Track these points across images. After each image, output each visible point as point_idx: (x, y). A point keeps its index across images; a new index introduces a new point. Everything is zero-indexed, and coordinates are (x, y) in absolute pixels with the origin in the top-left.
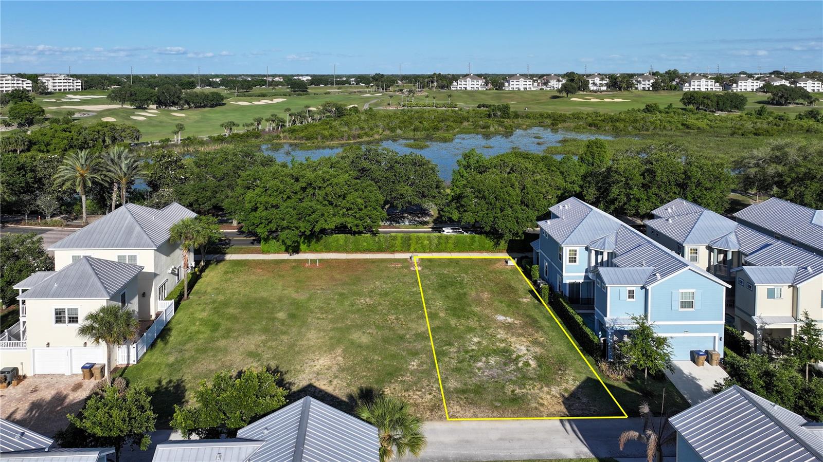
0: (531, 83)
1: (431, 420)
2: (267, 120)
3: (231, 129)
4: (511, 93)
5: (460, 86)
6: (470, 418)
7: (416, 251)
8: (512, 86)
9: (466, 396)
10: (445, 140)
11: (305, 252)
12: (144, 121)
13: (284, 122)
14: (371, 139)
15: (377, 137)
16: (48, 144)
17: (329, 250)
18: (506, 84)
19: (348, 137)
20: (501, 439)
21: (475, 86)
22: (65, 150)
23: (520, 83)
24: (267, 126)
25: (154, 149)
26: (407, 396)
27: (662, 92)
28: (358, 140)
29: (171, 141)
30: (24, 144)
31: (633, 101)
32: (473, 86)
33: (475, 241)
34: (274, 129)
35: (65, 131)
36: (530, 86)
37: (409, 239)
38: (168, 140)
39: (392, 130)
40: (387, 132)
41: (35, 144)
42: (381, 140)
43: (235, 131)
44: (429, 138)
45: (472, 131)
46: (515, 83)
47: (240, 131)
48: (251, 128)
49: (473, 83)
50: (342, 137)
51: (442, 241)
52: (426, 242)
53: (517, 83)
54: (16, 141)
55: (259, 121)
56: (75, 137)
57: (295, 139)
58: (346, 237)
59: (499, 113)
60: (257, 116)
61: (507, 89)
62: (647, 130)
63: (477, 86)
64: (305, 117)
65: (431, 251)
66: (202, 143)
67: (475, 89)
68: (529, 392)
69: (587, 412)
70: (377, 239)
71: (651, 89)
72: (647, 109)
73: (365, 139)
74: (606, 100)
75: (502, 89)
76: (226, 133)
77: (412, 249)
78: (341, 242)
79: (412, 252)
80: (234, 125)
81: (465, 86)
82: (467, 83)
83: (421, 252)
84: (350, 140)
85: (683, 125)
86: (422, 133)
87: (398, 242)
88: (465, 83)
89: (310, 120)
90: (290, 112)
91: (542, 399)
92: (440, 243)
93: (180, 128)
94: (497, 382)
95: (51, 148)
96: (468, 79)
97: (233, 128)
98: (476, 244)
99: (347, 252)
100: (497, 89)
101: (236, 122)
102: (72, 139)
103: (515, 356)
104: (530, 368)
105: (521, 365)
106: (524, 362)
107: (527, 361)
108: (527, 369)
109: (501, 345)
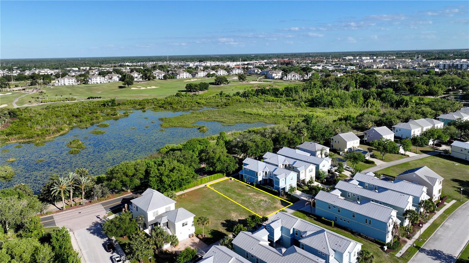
0: (104, 79)
4: (95, 86)
5: (61, 83)
8: (93, 82)
15: (67, 130)
18: (90, 81)
19: (53, 133)
21: (71, 83)
23: (98, 79)
27: (168, 80)
31: (161, 87)
32: (69, 83)
36: (103, 81)
40: (67, 126)
46: (95, 79)
49: (69, 81)
53: (96, 79)
59: (110, 104)
61: (90, 83)
62: (186, 107)
63: (72, 83)
67: (71, 84)
71: (163, 78)
72: (177, 94)
73: (62, 132)
74: (149, 88)
75: (87, 84)
81: (64, 83)
82: (65, 81)
85: (197, 102)
88: (64, 81)
96: (66, 79)
100: (84, 83)
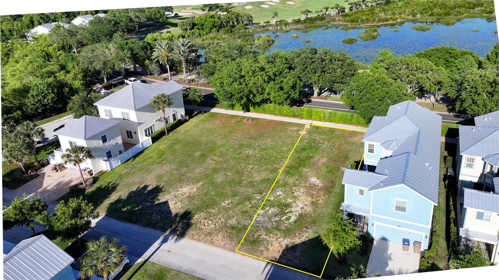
2: (332, 8)
3: (307, 15)
7: (315, 119)
9: (231, 231)
10: (448, 24)
11: (253, 112)
12: (267, 8)
13: (344, 8)
14: (395, 22)
15: (399, 20)
16: (202, 25)
17: (265, 112)
19: (378, 21)
20: (221, 266)
22: (212, 28)
24: (333, 12)
25: (259, 28)
28: (385, 23)
29: (270, 22)
30: (190, 25)
33: (353, 118)
34: (336, 14)
35: (212, 18)
37: (312, 112)
38: (268, 22)
39: (414, 15)
40: (410, 17)
41: (196, 25)
42: (403, 23)
43: (310, 16)
44: (438, 21)
45: (478, 15)
47: (314, 15)
48: (320, 14)
50: (374, 21)
51: (332, 115)
52: (322, 115)
54: (186, 24)
55: (327, 9)
56: (216, 21)
57: (344, 21)
58: (274, 106)
60: (325, 6)
64: (360, 5)
65: (325, 121)
66: (286, 24)
68: (268, 239)
69: (289, 263)
70: (292, 110)
73: (391, 22)
76: (303, 18)
77: (313, 118)
78: (272, 109)
79: (313, 120)
80: (309, 12)
83: (319, 121)
84: (379, 23)
86: (435, 17)
87: (305, 113)
89: (364, 6)
90: (348, 2)
91: (272, 246)
92: (330, 117)
93: (276, 14)
94: (258, 226)
95: (204, 27)
97: (308, 13)
98: (354, 120)
99: (275, 115)
101: (310, 10)
102: (215, 22)
103: (288, 210)
104: (287, 222)
105: (284, 218)
106: (289, 217)
107: (291, 217)
108: (284, 223)
109: (289, 200)
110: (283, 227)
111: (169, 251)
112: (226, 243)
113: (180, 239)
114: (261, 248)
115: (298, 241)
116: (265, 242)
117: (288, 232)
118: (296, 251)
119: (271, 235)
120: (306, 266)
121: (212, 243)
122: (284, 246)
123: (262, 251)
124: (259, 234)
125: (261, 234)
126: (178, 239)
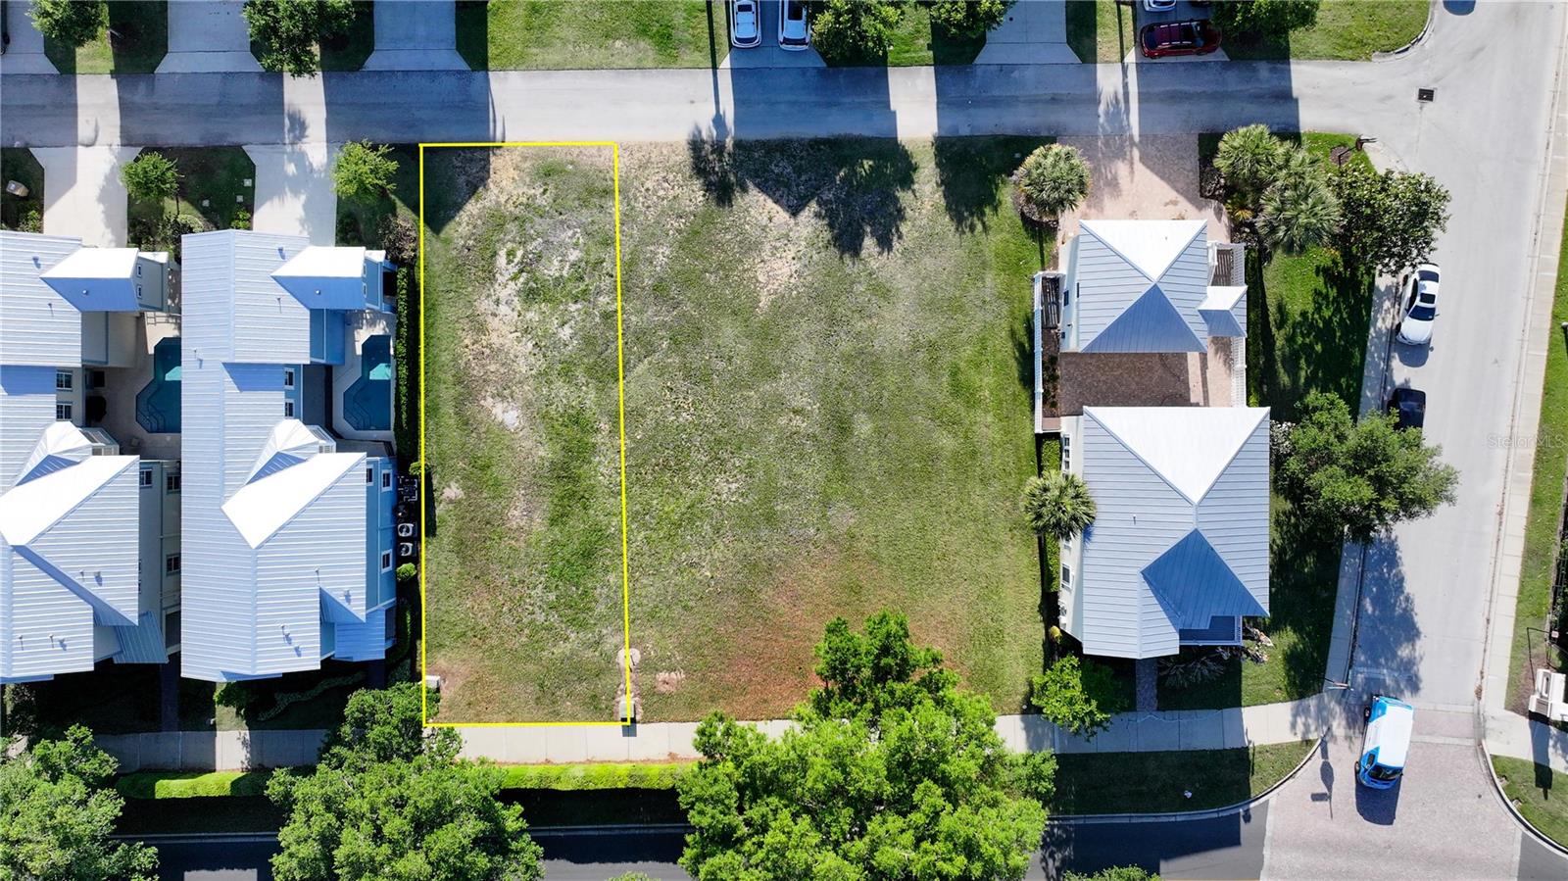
1: (651, 144)
6: (606, 146)
9: (604, 183)
26: (676, 187)
68: (525, 189)
91: (513, 179)
103: (522, 280)
104: (509, 245)
105: (520, 253)
106: (513, 262)
107: (508, 263)
108: (514, 241)
109: (532, 315)
110: (512, 227)
111: (692, 102)
112: (600, 156)
113: (694, 136)
114: (528, 164)
115: (472, 208)
116: (528, 179)
117: (497, 221)
118: (467, 185)
119: (525, 200)
120: (437, 160)
121: (627, 149)
122: (491, 185)
123: (525, 159)
124: (548, 194)
125: (545, 197)
126: (696, 133)
